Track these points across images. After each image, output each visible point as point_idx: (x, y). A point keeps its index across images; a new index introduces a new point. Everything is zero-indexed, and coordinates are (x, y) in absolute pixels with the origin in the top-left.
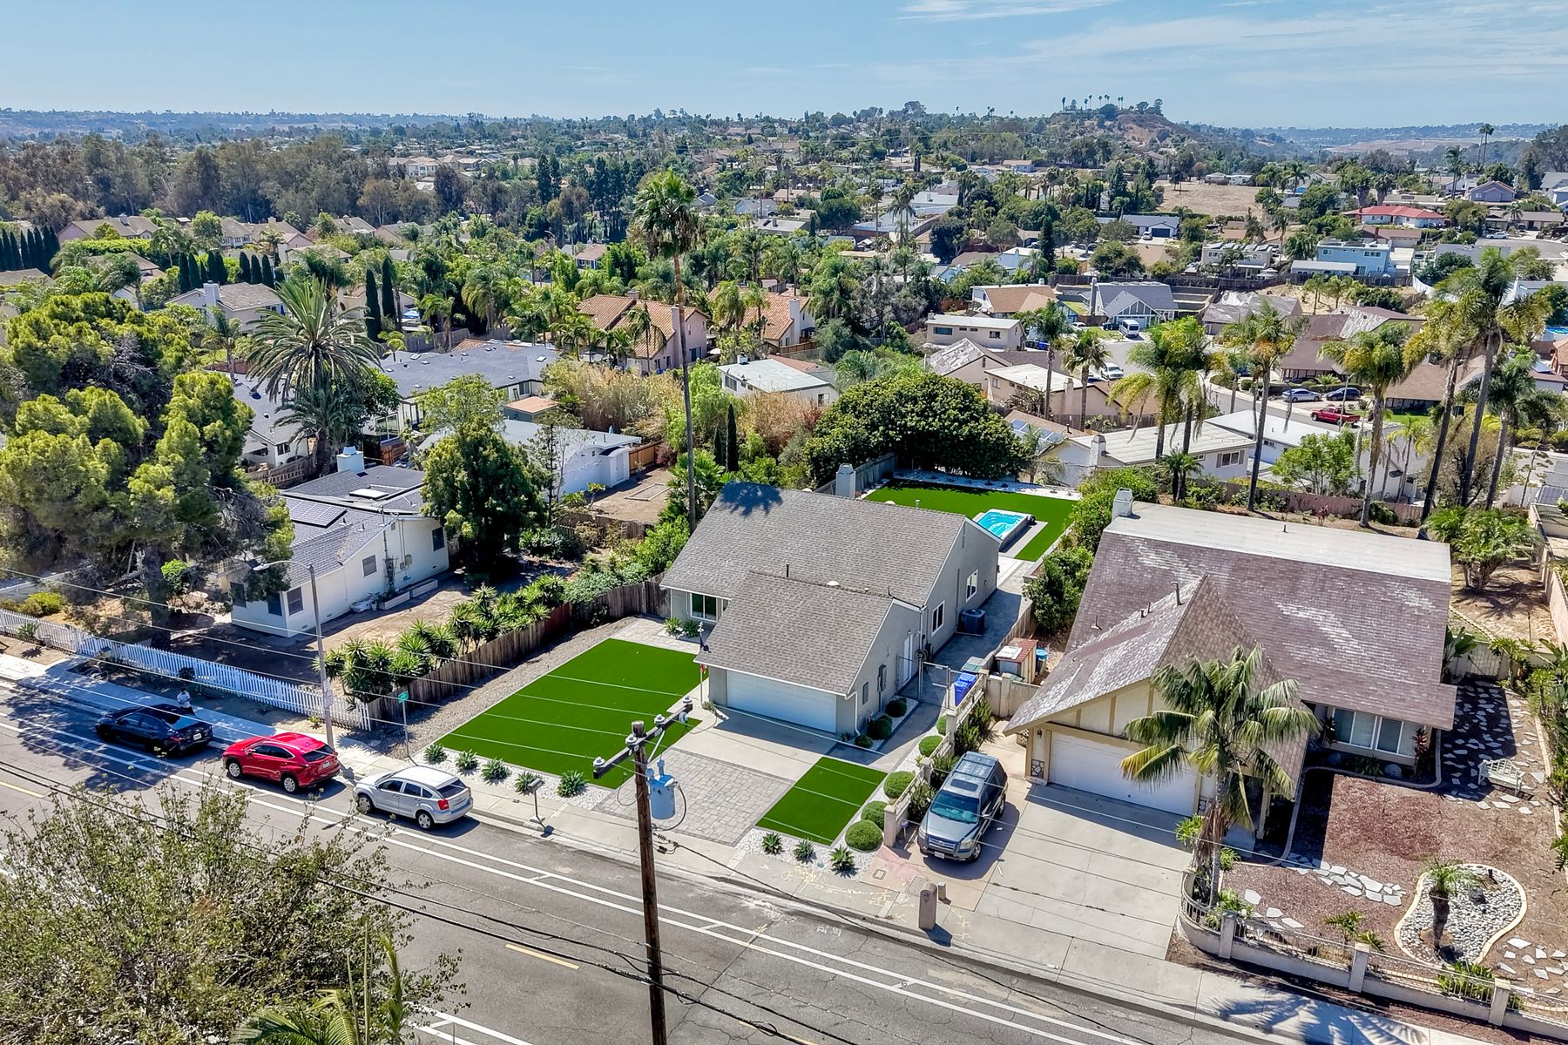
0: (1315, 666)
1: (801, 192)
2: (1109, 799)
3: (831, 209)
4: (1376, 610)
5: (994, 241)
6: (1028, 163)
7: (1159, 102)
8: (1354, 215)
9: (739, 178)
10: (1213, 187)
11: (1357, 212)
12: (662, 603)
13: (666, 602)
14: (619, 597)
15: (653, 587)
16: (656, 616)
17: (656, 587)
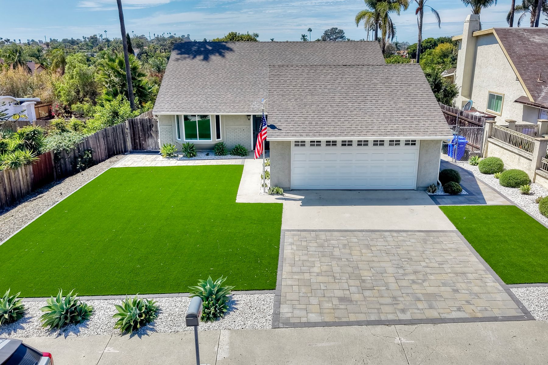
7: (188, 35)
12: (148, 137)
13: (153, 135)
14: (102, 140)
15: (137, 124)
16: (143, 151)
17: (140, 123)
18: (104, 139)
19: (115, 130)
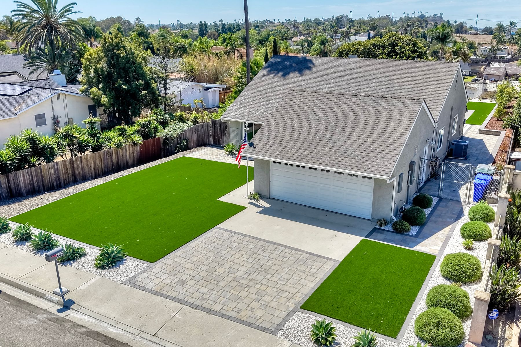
7: (442, 14)
12: (224, 136)
13: (227, 134)
14: (194, 133)
15: (217, 124)
16: (219, 146)
17: (219, 124)
18: (196, 132)
19: (203, 127)
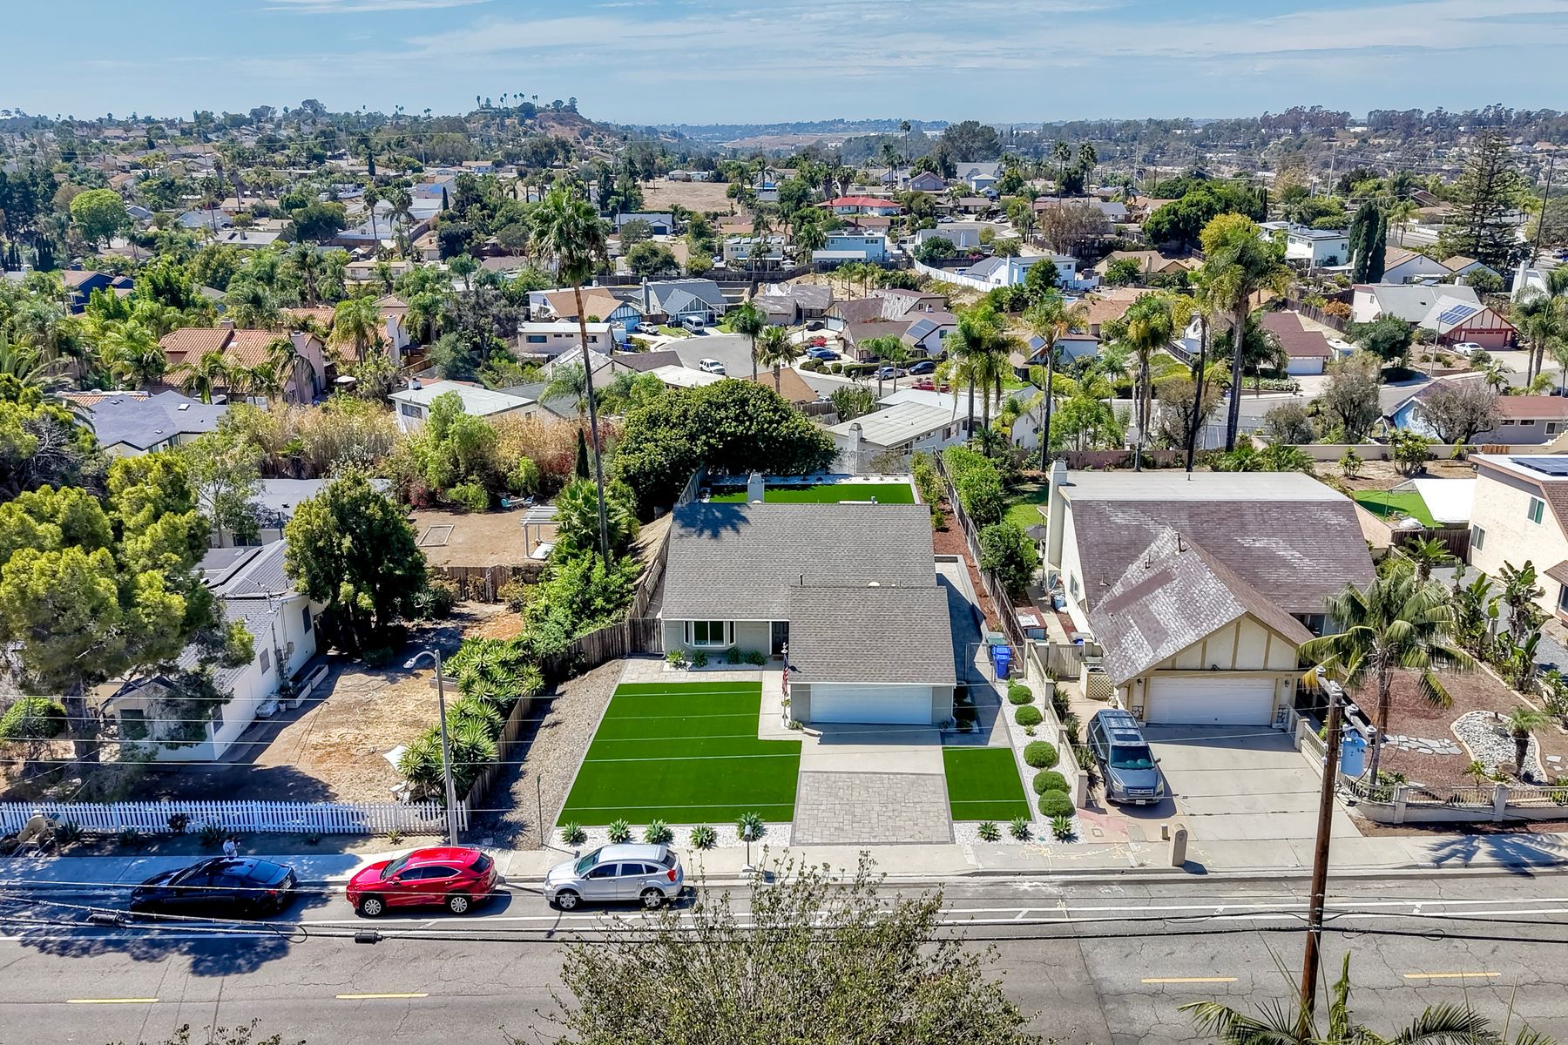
0: (1287, 584)
1: (255, 201)
2: (1200, 726)
3: (311, 218)
4: (1310, 531)
5: (508, 245)
6: (489, 163)
7: (573, 100)
8: (825, 207)
9: (169, 188)
10: (679, 185)
11: (828, 203)
12: (651, 639)
13: (656, 636)
14: (596, 641)
15: (639, 623)
16: (643, 654)
17: (643, 624)
19: (613, 630)
